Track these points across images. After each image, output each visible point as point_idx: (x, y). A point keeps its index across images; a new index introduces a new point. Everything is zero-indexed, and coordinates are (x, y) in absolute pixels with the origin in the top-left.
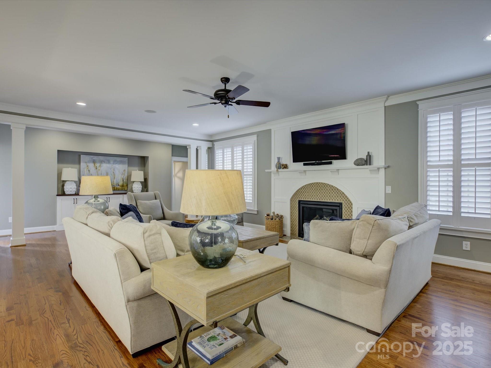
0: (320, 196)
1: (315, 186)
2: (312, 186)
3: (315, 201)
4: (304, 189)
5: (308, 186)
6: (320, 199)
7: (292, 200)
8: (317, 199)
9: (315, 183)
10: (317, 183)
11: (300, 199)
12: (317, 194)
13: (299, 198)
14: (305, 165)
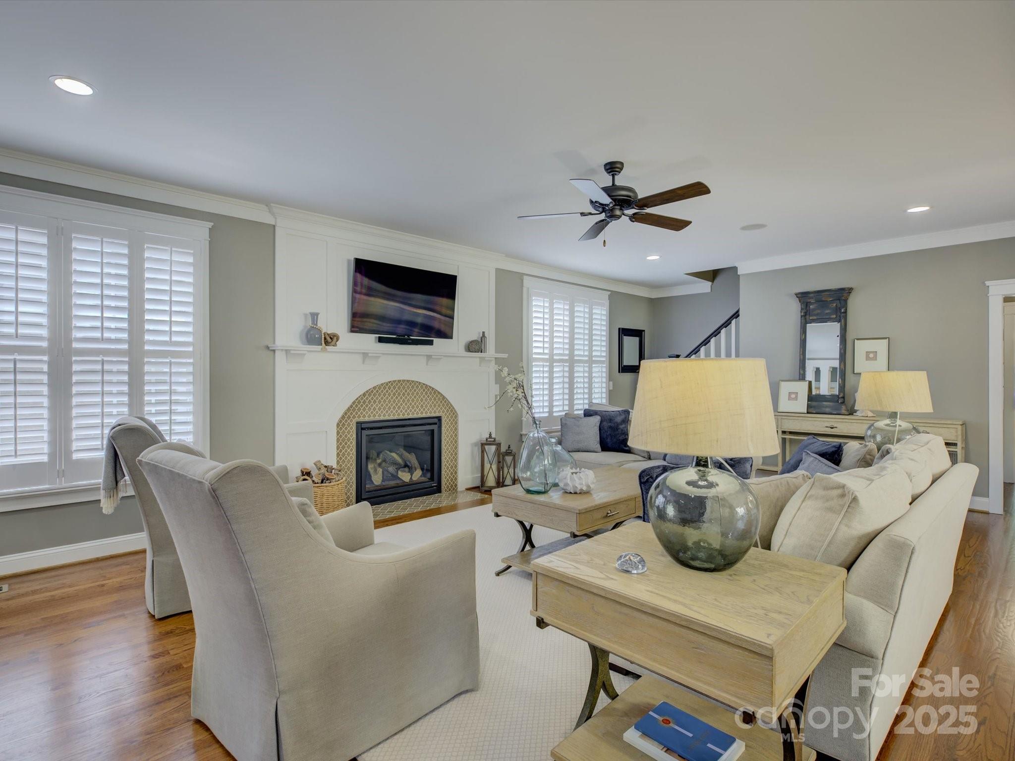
0: (404, 408)
1: (394, 388)
2: (389, 388)
3: (395, 418)
4: (370, 395)
5: (380, 388)
6: (404, 415)
7: (341, 424)
8: (399, 415)
9: (394, 381)
10: (399, 381)
11: (362, 419)
12: (399, 404)
13: (359, 417)
14: (381, 340)
